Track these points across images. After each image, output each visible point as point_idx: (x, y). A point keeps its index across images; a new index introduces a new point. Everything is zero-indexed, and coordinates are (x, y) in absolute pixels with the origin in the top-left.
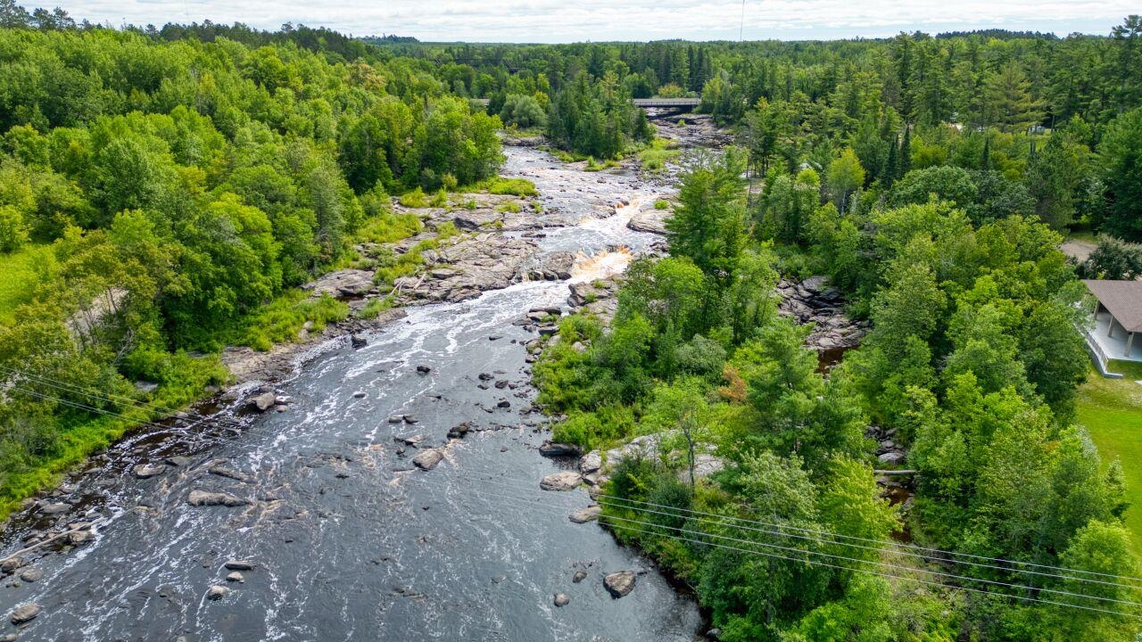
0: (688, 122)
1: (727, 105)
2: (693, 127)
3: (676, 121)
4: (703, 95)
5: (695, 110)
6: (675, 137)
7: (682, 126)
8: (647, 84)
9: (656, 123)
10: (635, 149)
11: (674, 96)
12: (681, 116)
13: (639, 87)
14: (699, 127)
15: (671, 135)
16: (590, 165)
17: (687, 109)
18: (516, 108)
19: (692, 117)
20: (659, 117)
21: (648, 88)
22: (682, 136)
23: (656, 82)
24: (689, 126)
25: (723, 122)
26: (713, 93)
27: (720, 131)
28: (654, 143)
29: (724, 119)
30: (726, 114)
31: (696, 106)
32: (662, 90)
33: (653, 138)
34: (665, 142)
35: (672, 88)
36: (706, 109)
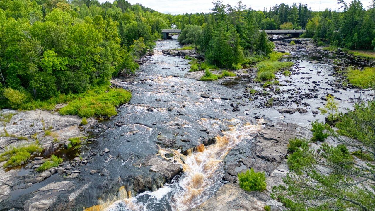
0: (297, 42)
1: (324, 32)
2: (300, 45)
3: (289, 42)
4: (307, 27)
5: (301, 36)
6: (288, 52)
7: (293, 45)
8: (274, 23)
9: (277, 43)
10: (255, 59)
11: (289, 29)
12: (293, 39)
13: (269, 25)
14: (304, 46)
15: (285, 50)
16: (208, 75)
17: (296, 35)
18: (189, 32)
19: (300, 39)
20: (279, 39)
21: (275, 25)
22: (293, 51)
23: (279, 22)
24: (298, 45)
25: (321, 42)
26: (314, 25)
27: (319, 48)
28: (271, 55)
29: (322, 40)
30: (324, 37)
31: (302, 33)
32: (281, 26)
33: (271, 52)
34: (280, 55)
35: (289, 24)
36: (309, 35)
